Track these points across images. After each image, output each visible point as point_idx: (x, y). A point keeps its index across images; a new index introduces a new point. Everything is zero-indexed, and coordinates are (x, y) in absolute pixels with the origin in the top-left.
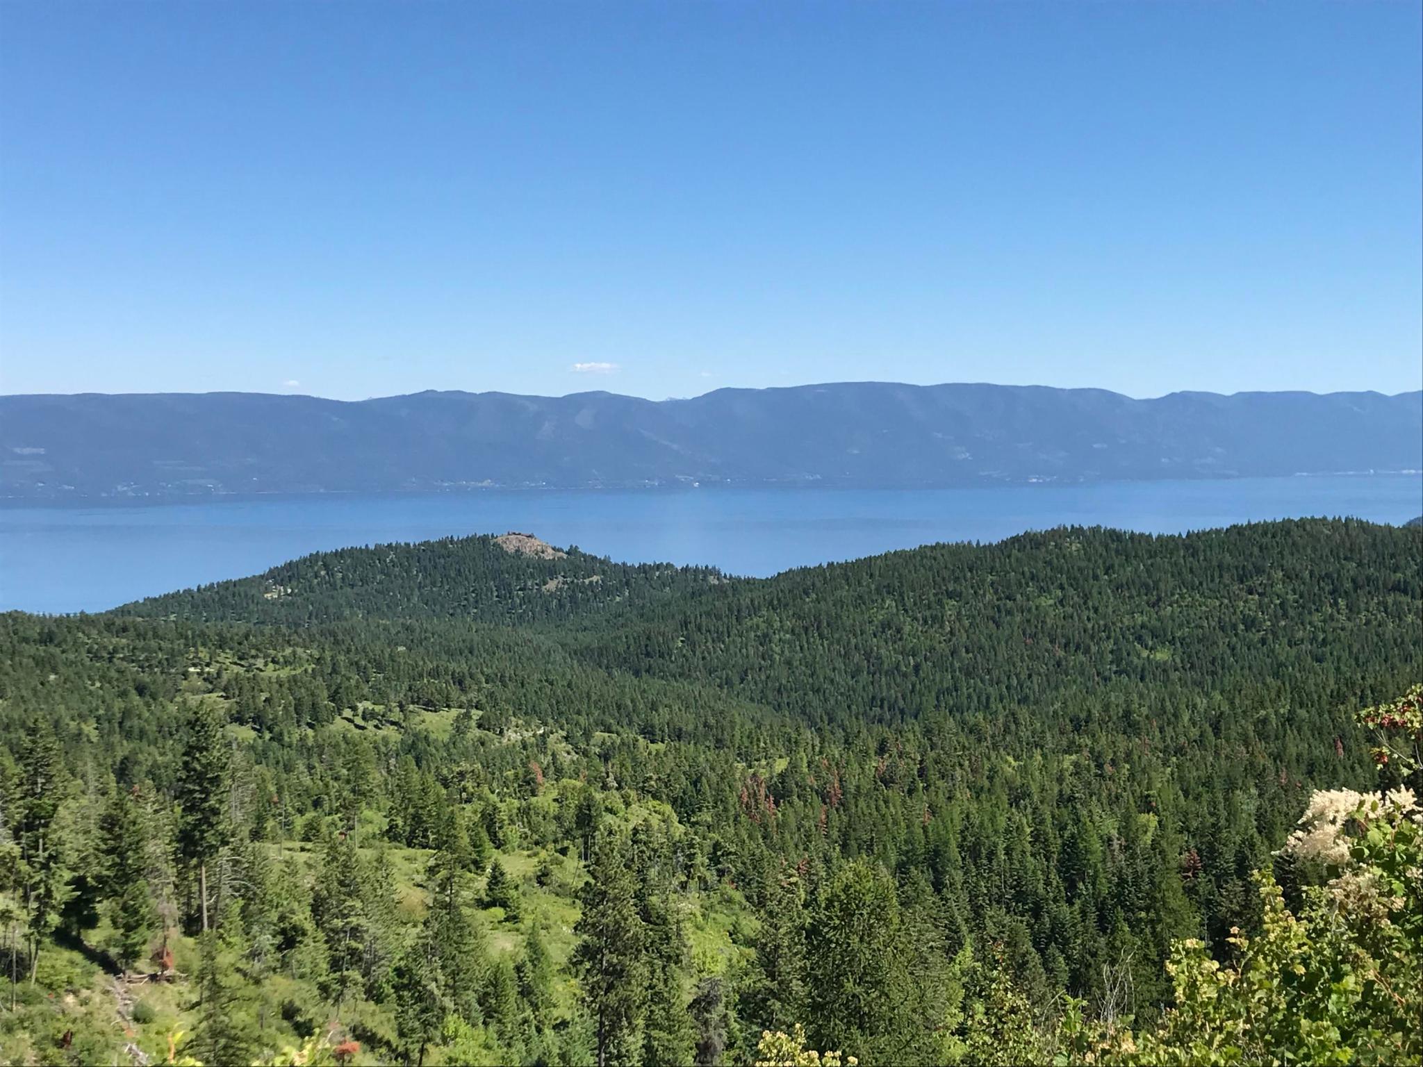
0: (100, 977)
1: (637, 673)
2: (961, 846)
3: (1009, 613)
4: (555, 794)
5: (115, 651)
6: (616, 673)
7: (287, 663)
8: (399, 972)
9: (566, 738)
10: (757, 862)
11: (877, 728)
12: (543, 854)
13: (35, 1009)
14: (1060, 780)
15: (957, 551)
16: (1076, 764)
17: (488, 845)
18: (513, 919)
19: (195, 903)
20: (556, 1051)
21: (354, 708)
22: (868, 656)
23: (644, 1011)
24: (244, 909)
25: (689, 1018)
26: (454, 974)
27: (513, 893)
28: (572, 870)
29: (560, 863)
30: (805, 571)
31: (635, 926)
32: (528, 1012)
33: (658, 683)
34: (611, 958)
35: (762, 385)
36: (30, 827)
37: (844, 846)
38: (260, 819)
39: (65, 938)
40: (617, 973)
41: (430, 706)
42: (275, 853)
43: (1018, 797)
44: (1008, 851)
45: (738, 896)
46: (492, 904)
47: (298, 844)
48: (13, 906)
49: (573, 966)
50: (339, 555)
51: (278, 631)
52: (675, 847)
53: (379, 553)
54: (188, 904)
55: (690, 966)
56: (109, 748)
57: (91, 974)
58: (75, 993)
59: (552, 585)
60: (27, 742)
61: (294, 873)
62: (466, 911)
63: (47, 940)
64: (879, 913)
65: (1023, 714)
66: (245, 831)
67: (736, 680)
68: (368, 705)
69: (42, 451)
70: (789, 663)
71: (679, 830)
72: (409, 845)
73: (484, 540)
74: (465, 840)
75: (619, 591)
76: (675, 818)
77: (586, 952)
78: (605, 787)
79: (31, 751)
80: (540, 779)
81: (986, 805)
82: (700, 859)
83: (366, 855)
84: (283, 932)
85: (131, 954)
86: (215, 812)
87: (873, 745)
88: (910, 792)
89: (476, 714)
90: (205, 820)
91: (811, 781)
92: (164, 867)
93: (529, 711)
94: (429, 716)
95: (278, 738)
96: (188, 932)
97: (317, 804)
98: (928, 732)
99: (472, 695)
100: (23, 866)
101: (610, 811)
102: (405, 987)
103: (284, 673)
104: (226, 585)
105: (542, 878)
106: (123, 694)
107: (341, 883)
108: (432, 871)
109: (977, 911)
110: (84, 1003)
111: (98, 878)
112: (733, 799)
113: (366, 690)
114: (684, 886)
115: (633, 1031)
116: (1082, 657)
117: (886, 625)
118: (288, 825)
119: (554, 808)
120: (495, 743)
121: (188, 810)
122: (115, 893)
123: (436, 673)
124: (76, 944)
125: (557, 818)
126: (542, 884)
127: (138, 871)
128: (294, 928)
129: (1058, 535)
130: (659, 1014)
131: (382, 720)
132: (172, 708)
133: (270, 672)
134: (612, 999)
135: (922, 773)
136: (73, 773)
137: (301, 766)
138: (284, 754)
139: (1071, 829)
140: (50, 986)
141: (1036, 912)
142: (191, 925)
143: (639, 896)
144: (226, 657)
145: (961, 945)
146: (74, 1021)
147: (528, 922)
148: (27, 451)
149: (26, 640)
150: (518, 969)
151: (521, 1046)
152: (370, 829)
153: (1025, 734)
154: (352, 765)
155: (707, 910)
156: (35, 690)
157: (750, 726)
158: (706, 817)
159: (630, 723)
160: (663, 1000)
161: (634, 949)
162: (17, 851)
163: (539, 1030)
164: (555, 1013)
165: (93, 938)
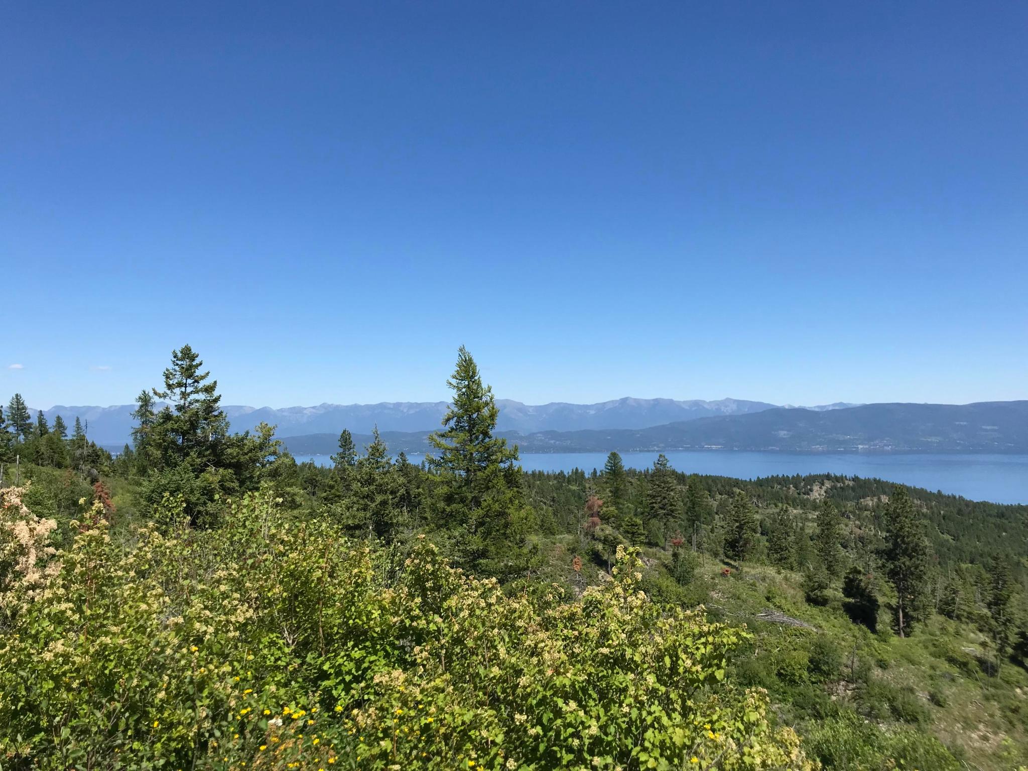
13: (1000, 692)
36: (996, 604)
39: (1015, 661)
48: (988, 640)
58: (1021, 688)
60: (992, 563)
63: (1006, 660)
69: (996, 428)
100: (993, 622)
124: (1021, 664)
136: (1016, 580)
140: (1008, 682)
146: (1020, 701)
148: (989, 428)
149: (990, 515)
156: (995, 540)
162: (989, 614)
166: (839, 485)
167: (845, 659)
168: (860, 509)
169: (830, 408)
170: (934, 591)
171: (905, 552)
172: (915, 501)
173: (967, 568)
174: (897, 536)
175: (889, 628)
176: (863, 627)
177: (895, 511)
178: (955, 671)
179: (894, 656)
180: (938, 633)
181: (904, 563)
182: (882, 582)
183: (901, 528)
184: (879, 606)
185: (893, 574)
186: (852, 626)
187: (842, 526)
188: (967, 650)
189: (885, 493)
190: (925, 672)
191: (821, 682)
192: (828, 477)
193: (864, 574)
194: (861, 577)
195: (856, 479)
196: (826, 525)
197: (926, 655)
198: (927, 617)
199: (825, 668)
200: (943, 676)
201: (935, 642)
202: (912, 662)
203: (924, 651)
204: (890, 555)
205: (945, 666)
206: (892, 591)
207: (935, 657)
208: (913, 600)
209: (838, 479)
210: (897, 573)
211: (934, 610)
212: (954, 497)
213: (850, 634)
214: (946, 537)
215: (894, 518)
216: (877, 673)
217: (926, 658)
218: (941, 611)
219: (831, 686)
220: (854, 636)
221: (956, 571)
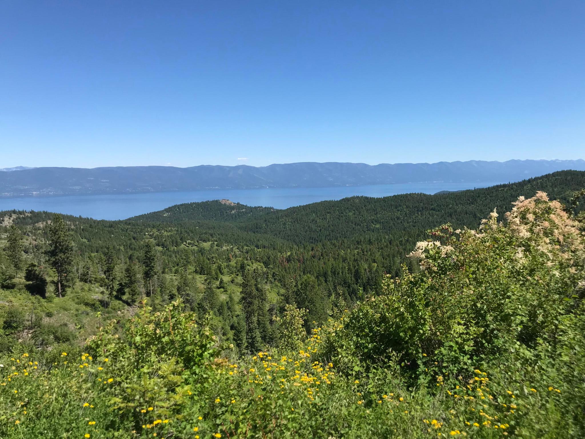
0: (126, 307)
1: (254, 233)
2: (331, 272)
3: (342, 217)
4: (235, 262)
5: (128, 229)
6: (249, 233)
7: (169, 231)
8: (199, 304)
9: (238, 248)
10: (283, 277)
11: (311, 244)
12: (233, 276)
13: (111, 315)
14: (354, 256)
15: (330, 202)
16: (358, 252)
17: (219, 274)
18: (226, 291)
19: (149, 289)
20: (236, 322)
21: (186, 242)
22: (309, 228)
23: (257, 312)
24: (161, 290)
25: (268, 313)
26: (212, 304)
27: (226, 285)
28: (240, 279)
29: (237, 278)
30: (294, 207)
31: (255, 292)
32: (230, 313)
33: (259, 235)
34: (249, 300)
35: (283, 163)
36: (108, 271)
37: (304, 272)
38: (164, 269)
39: (118, 298)
40: (251, 303)
41: (205, 241)
42: (168, 277)
43: (344, 260)
44: (342, 273)
45: (279, 285)
46: (221, 288)
47: (173, 275)
48: (105, 290)
49: (240, 302)
50: (182, 205)
51: (167, 224)
52: (264, 273)
53: (192, 204)
54: (147, 289)
55: (268, 301)
56: (127, 252)
57: (124, 306)
58: (120, 311)
59: (233, 212)
60: (107, 251)
61: (172, 282)
62: (214, 289)
63: (113, 298)
64: (313, 287)
65: (346, 241)
66: (160, 272)
67: (278, 234)
68: (190, 241)
69: (108, 181)
70: (290, 230)
71: (265, 269)
72: (200, 274)
73: (217, 201)
74: (214, 273)
75: (249, 213)
76: (264, 266)
77: (243, 298)
78: (247, 260)
79: (108, 253)
80: (231, 258)
81: (337, 262)
82: (270, 276)
83: (190, 277)
84: (170, 295)
85: (134, 301)
86: (153, 267)
87: (310, 249)
88: (319, 259)
89: (216, 243)
90: (151, 269)
91: (296, 257)
92: (141, 280)
93: (228, 242)
94: (205, 244)
95: (168, 249)
96: (147, 296)
97: (178, 265)
98: (323, 245)
99: (215, 238)
100: (107, 281)
101: (248, 265)
102: (200, 308)
103: (169, 234)
104: (154, 213)
105: (232, 281)
106: (130, 239)
107: (184, 284)
108: (206, 280)
109: (335, 287)
110: (123, 313)
111: (125, 283)
112: (277, 262)
113: (189, 238)
114: (266, 282)
115: (255, 317)
116: (359, 227)
117: (313, 220)
118: (171, 270)
119: (235, 265)
120: (221, 250)
121: (147, 266)
122: (129, 287)
123: (206, 233)
124: (120, 299)
125: (236, 267)
126: (232, 283)
127: (135, 281)
128: (173, 294)
129: (353, 198)
130: (261, 313)
131: (193, 245)
132: (142, 243)
133: (165, 233)
134: (250, 309)
135: (322, 255)
136: (118, 259)
137: (173, 256)
138: (169, 253)
139: (357, 267)
140: (114, 309)
141: (349, 287)
142: (148, 294)
143: (256, 285)
144: (155, 230)
145: (331, 295)
146: (120, 317)
147: (229, 292)
148: (104, 181)
149: (106, 227)
150: (227, 303)
151: (228, 321)
152: (191, 271)
153: (346, 245)
154: (186, 255)
155: (272, 288)
156: (108, 239)
157: (281, 245)
158: (271, 266)
159: (253, 244)
160: (262, 309)
161: (254, 297)
162: (105, 277)
163: (232, 317)
164: (236, 313)
165: (124, 298)
166: (21, 216)
167: (28, 317)
168: (35, 229)
169: (14, 170)
170: (77, 270)
171: (61, 251)
172: (68, 222)
173: (95, 256)
174: (56, 242)
175: (53, 294)
176: (38, 296)
177: (55, 228)
178: (88, 309)
179: (56, 308)
180: (80, 291)
181: (61, 257)
182: (49, 269)
183: (59, 238)
184: (47, 283)
185: (55, 264)
186: (31, 297)
187: (25, 240)
188: (95, 297)
189: (50, 219)
190: (73, 313)
191: (12, 333)
192: (14, 212)
193: (38, 266)
194: (36, 268)
195: (32, 212)
196: (13, 241)
197: (73, 304)
198: (74, 284)
199: (14, 325)
200: (83, 313)
201: (79, 297)
202: (66, 309)
203: (73, 303)
204: (53, 253)
205: (83, 308)
206: (55, 273)
207: (78, 304)
208: (66, 276)
209: (20, 213)
210: (57, 263)
211: (78, 280)
212: (88, 219)
213: (30, 302)
214: (85, 240)
215: (55, 232)
216: (46, 321)
217: (73, 306)
218: (81, 280)
219: (18, 334)
220: (33, 303)
221: (89, 257)
